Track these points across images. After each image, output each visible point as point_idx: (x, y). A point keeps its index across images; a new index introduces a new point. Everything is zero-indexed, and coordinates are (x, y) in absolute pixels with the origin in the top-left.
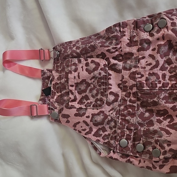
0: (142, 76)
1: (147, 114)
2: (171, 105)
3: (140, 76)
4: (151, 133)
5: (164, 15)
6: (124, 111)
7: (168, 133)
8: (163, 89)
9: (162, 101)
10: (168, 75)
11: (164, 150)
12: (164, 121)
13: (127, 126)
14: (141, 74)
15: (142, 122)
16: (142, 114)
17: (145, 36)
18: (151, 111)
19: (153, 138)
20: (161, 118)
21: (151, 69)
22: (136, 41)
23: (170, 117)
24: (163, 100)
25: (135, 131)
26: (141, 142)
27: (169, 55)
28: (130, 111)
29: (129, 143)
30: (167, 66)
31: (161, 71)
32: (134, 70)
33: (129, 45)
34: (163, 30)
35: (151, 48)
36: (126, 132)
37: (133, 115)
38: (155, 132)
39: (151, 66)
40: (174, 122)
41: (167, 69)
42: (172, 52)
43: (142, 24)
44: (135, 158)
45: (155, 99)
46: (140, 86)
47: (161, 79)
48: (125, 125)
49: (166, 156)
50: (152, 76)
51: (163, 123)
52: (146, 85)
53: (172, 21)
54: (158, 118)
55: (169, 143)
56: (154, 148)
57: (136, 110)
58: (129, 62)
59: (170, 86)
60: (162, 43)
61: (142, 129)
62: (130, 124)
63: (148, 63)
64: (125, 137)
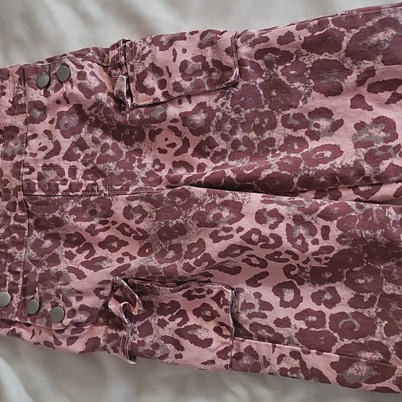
0: (32, 170)
1: (48, 243)
2: (86, 225)
3: (27, 170)
4: (53, 278)
5: (68, 58)
6: (4, 238)
7: (81, 275)
8: (71, 194)
9: (69, 216)
10: (81, 168)
11: (69, 308)
12: (79, 255)
13: (9, 266)
14: (29, 167)
15: (38, 258)
16: (38, 243)
17: (36, 95)
18: (55, 238)
19: (53, 286)
20: (74, 250)
21: (46, 157)
22: (23, 106)
23: (89, 246)
24: (70, 214)
25: (25, 276)
26: (37, 295)
27: (80, 133)
28: (14, 238)
29: (14, 298)
30: (78, 152)
31: (66, 162)
32: (19, 160)
33: (11, 112)
34: (65, 85)
35: (48, 119)
36: (8, 278)
37: (20, 245)
38: (59, 275)
39: (46, 151)
40: (95, 256)
41: (79, 158)
42: (86, 126)
43: (33, 74)
44: (25, 327)
45: (57, 214)
46: (28, 188)
47: (67, 176)
48: (5, 264)
49: (74, 319)
50: (50, 170)
51: (76, 259)
52: (39, 186)
53: (79, 70)
54: (68, 249)
55: (79, 295)
56: (55, 305)
57: (26, 234)
58: (11, 144)
59: (84, 188)
60: (66, 109)
61: (39, 271)
62: (15, 261)
63: (41, 146)
64: (7, 288)
